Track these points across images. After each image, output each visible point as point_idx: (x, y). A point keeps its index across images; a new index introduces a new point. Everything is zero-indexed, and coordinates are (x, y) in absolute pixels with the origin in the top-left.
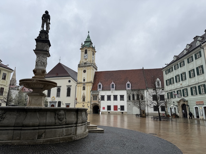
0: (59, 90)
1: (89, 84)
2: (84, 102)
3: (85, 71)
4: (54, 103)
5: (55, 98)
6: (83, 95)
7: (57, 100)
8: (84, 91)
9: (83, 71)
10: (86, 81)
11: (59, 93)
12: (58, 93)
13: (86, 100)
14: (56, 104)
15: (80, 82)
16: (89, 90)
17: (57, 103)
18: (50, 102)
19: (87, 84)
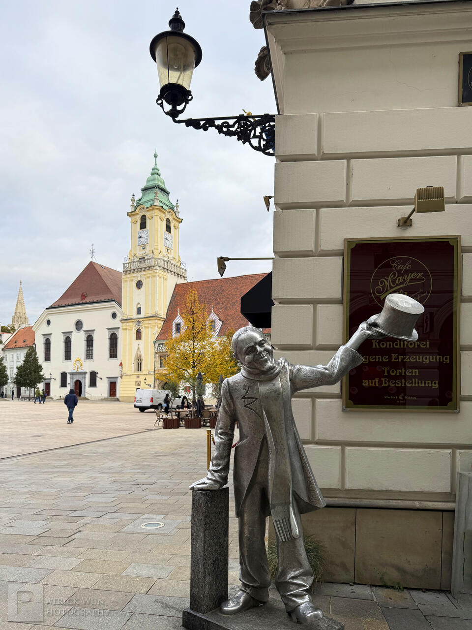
0: (90, 341)
1: (150, 322)
2: (139, 372)
3: (139, 285)
4: (81, 376)
5: (83, 361)
6: (137, 354)
7: (88, 367)
8: (139, 341)
9: (134, 283)
10: (142, 315)
11: (91, 348)
12: (89, 350)
14: (85, 378)
15: (129, 318)
16: (149, 340)
17: (88, 376)
18: (72, 374)
19: (146, 322)
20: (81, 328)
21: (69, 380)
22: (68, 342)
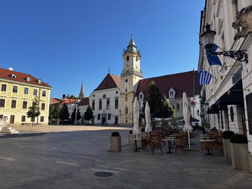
0: (108, 102)
1: (131, 94)
2: (127, 114)
3: (126, 81)
4: (105, 115)
5: (106, 110)
6: (126, 107)
7: (107, 112)
8: (126, 102)
9: (125, 81)
10: (128, 92)
11: (109, 105)
13: (128, 112)
14: (107, 116)
15: (123, 93)
16: (131, 101)
18: (102, 114)
19: (129, 95)
20: (105, 97)
21: (101, 117)
22: (100, 103)
